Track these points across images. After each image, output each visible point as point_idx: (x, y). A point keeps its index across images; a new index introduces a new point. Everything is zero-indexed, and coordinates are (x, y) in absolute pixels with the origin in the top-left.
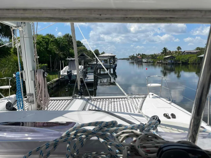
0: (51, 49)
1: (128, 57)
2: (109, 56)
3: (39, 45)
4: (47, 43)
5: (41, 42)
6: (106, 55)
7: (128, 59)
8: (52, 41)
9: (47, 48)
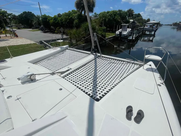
0: (116, 18)
1: (172, 24)
2: (154, 23)
3: (111, 16)
4: (115, 15)
5: (111, 15)
6: (152, 22)
7: (171, 25)
8: (118, 14)
9: (114, 18)
